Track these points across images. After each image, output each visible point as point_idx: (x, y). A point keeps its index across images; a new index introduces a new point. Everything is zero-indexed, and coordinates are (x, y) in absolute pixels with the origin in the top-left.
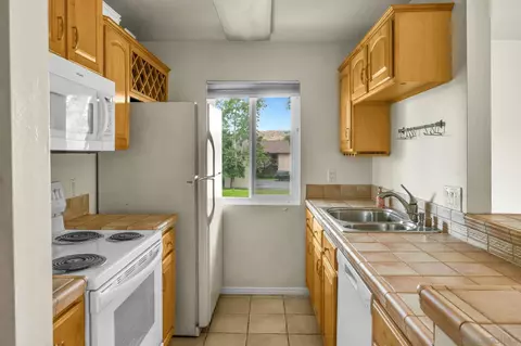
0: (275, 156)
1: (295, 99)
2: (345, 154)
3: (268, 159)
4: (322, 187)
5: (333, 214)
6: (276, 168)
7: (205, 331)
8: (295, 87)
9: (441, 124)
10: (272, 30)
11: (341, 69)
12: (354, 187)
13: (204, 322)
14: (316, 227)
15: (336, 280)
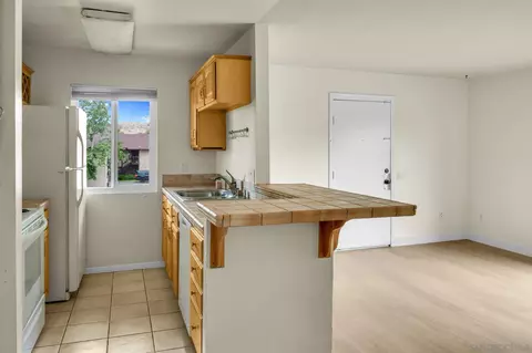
0: (135, 153)
1: (153, 103)
2: (195, 149)
3: (128, 155)
4: (176, 177)
5: (181, 194)
6: (137, 167)
7: (74, 296)
8: (154, 94)
9: (247, 130)
10: (133, 47)
11: (191, 82)
12: (202, 176)
13: (74, 287)
14: (169, 204)
15: (178, 233)
